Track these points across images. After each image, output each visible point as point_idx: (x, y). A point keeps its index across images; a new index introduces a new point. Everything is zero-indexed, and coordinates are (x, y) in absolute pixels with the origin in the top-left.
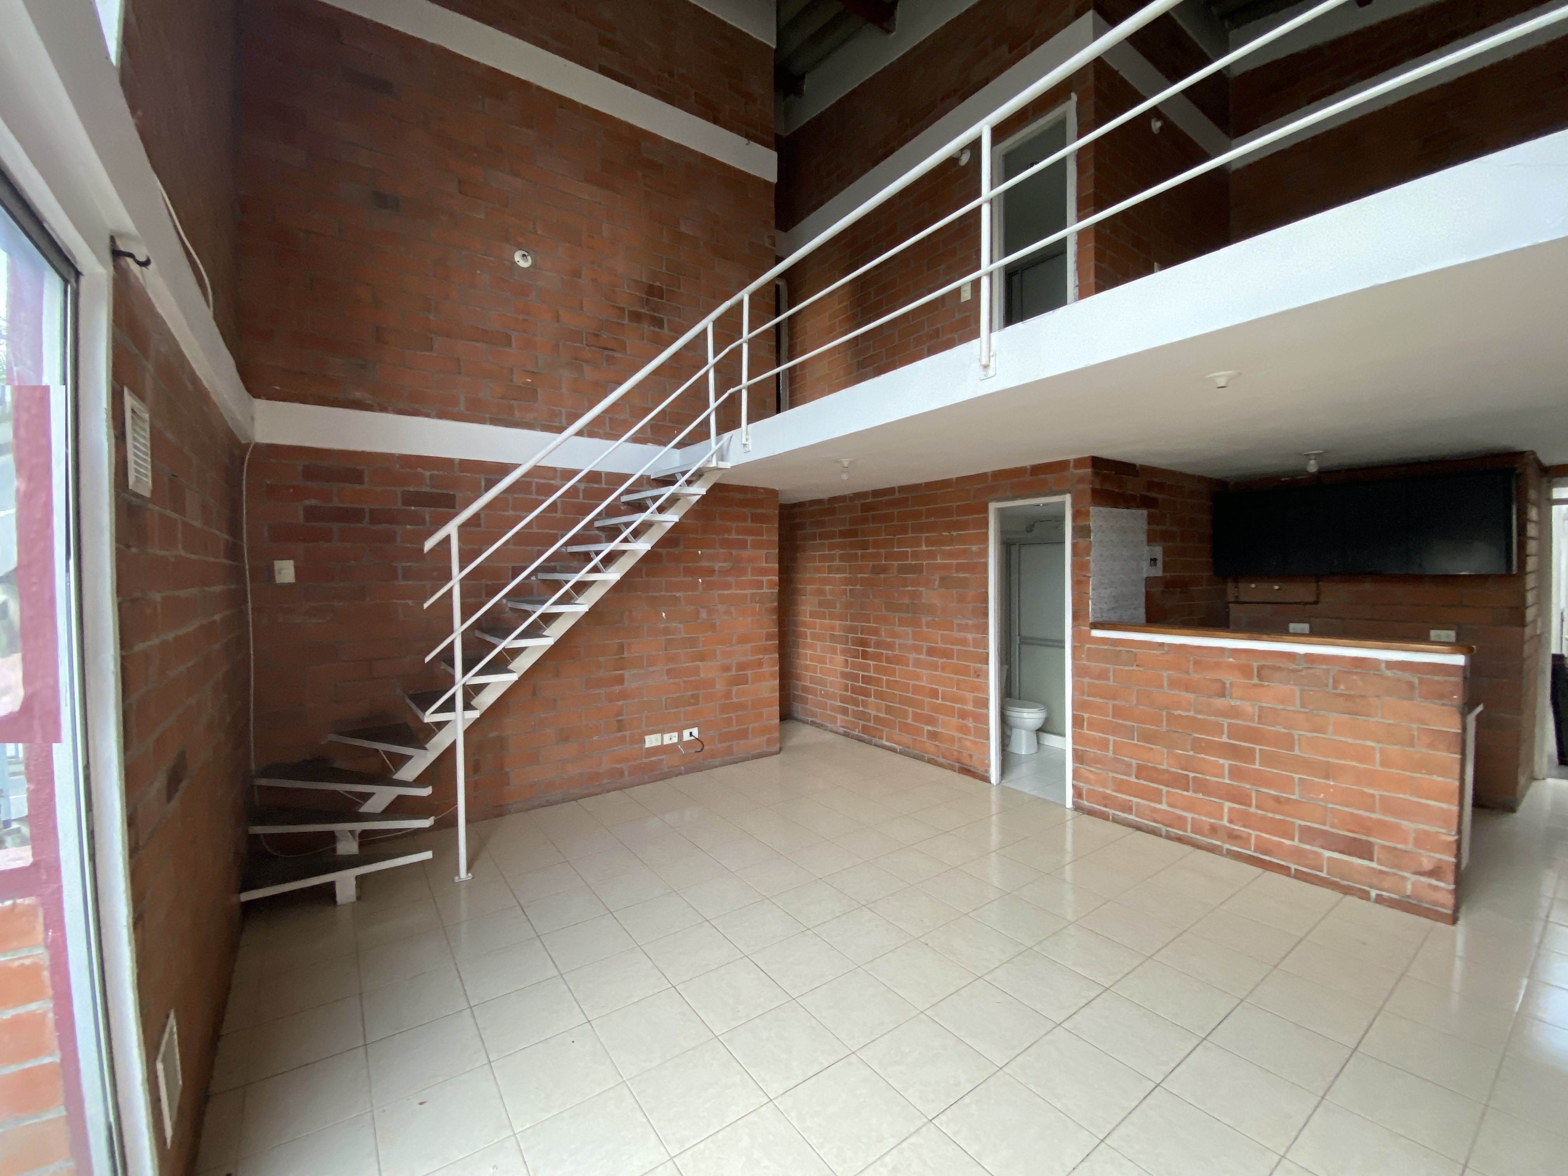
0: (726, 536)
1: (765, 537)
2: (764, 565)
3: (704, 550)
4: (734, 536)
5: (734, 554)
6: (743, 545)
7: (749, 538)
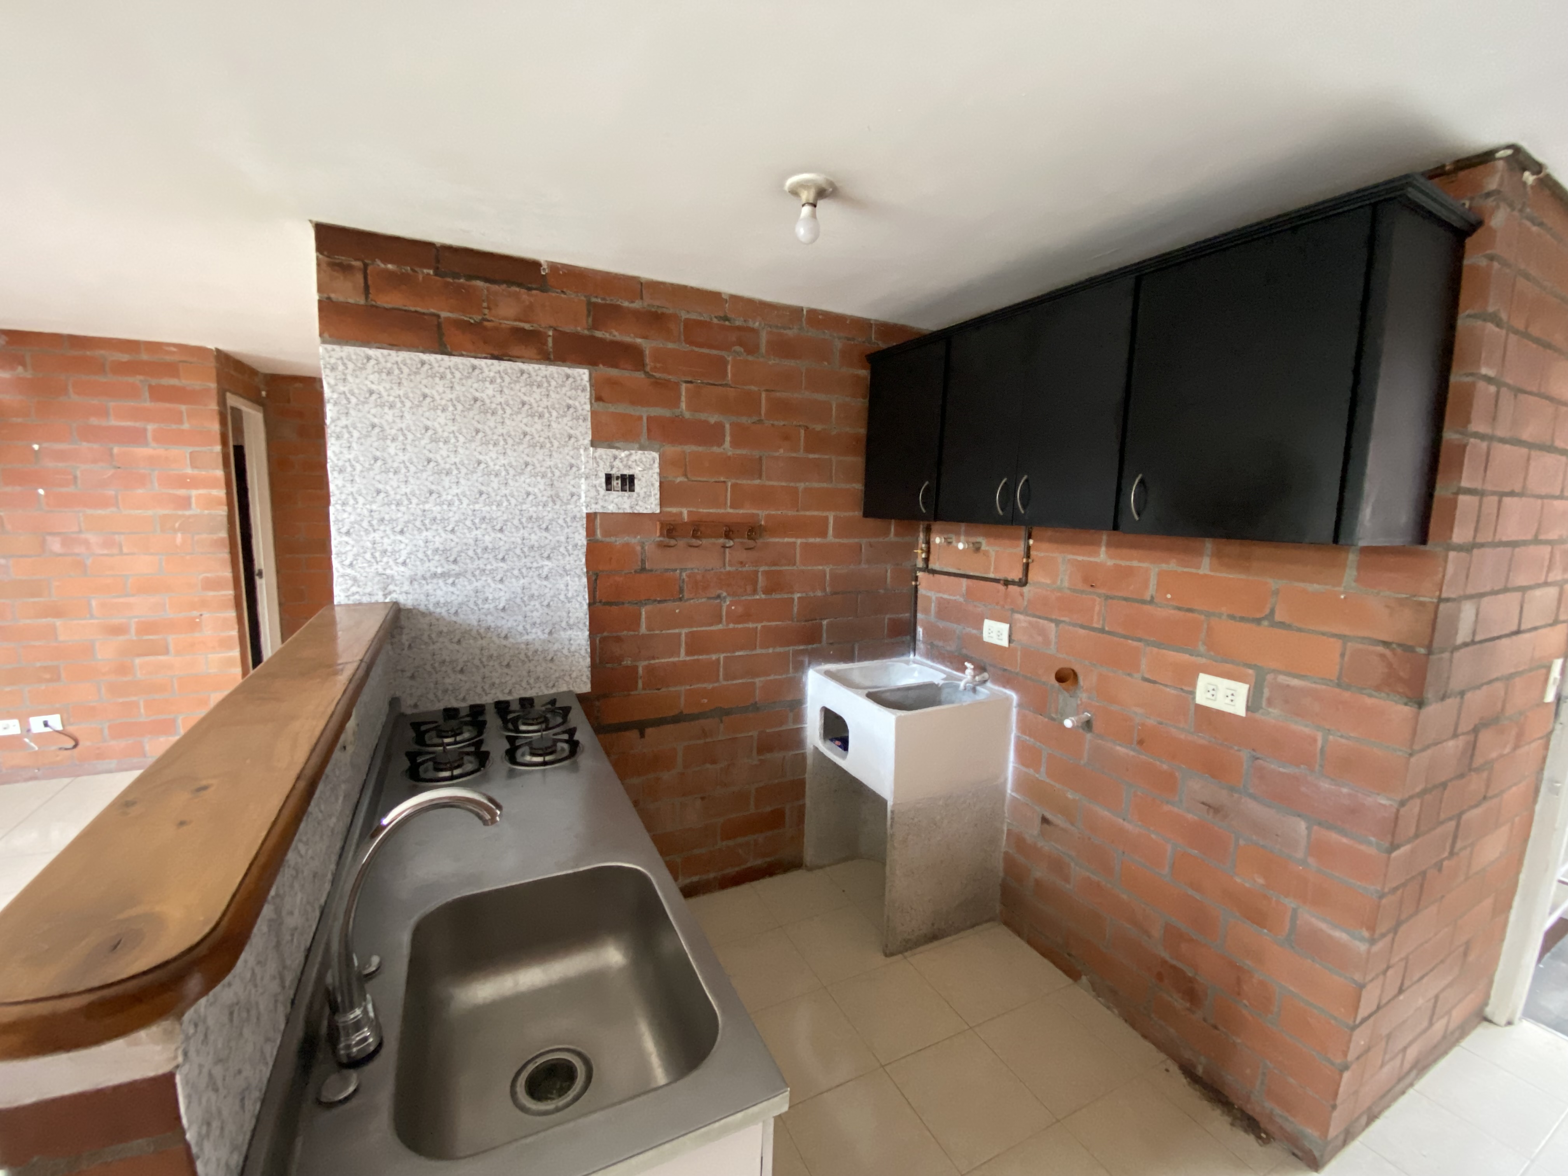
0: (94, 421)
1: (186, 426)
2: (189, 471)
3: (45, 445)
4: (113, 422)
5: (116, 450)
6: (137, 437)
7: (150, 427)
